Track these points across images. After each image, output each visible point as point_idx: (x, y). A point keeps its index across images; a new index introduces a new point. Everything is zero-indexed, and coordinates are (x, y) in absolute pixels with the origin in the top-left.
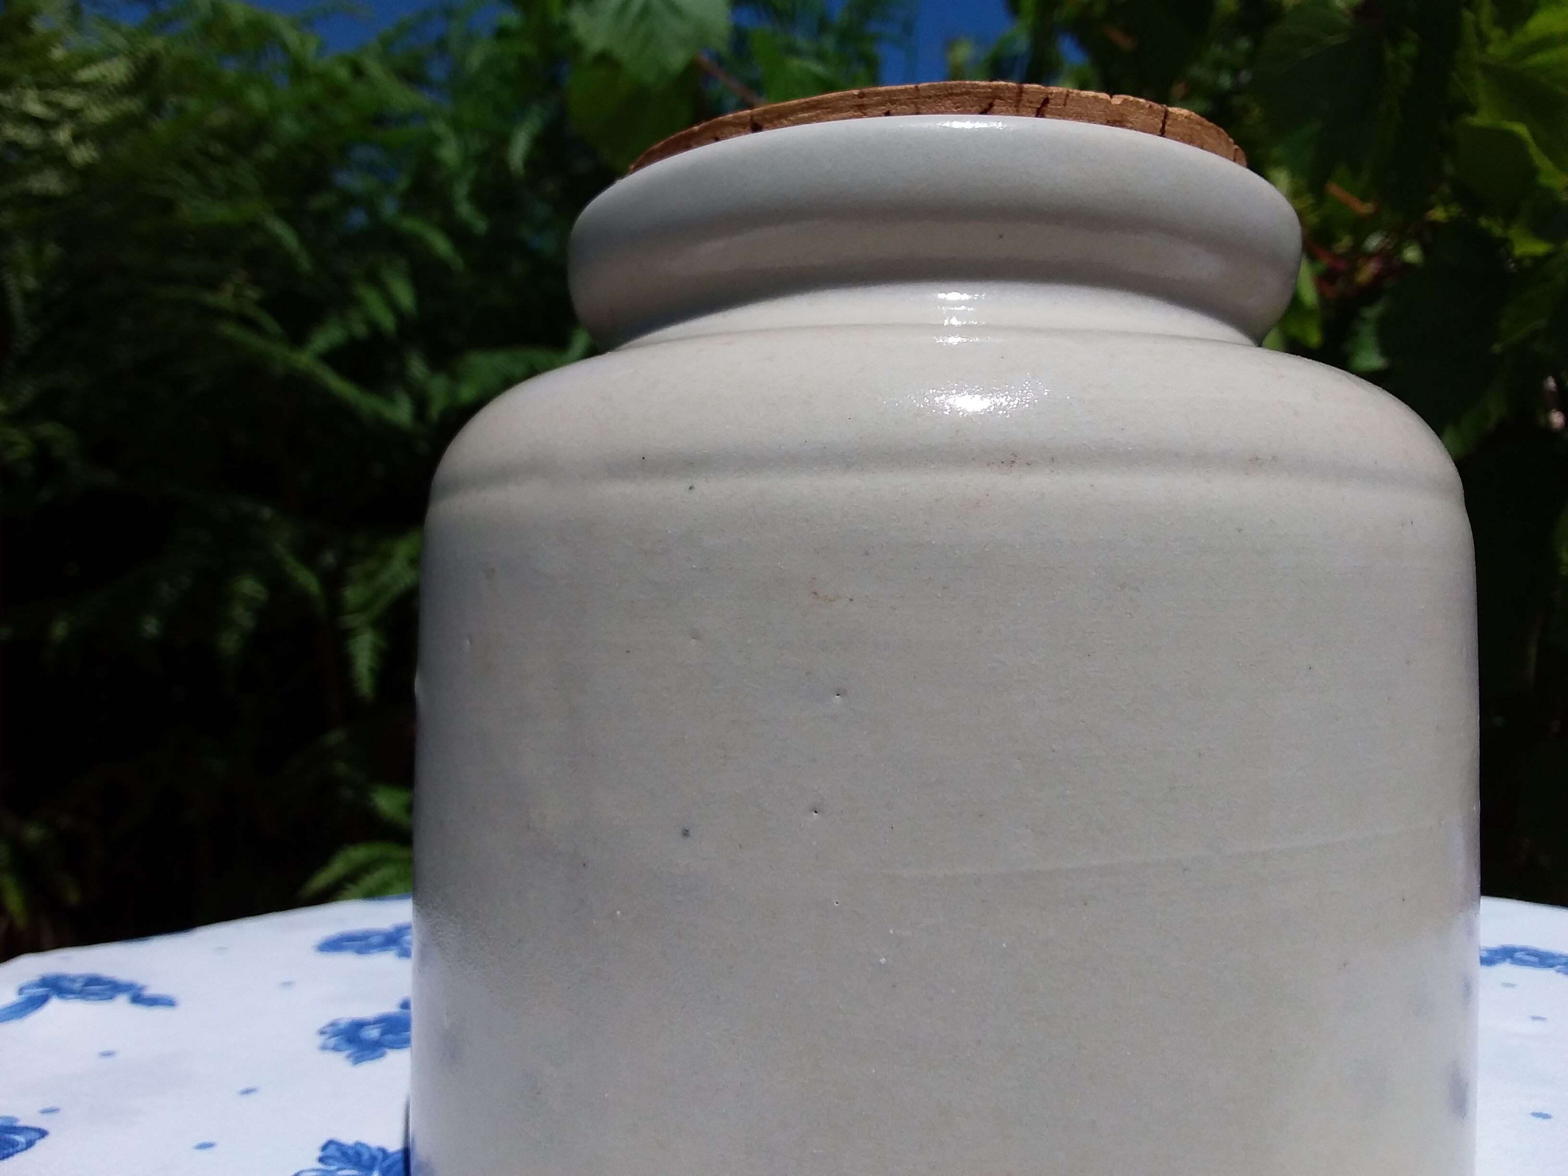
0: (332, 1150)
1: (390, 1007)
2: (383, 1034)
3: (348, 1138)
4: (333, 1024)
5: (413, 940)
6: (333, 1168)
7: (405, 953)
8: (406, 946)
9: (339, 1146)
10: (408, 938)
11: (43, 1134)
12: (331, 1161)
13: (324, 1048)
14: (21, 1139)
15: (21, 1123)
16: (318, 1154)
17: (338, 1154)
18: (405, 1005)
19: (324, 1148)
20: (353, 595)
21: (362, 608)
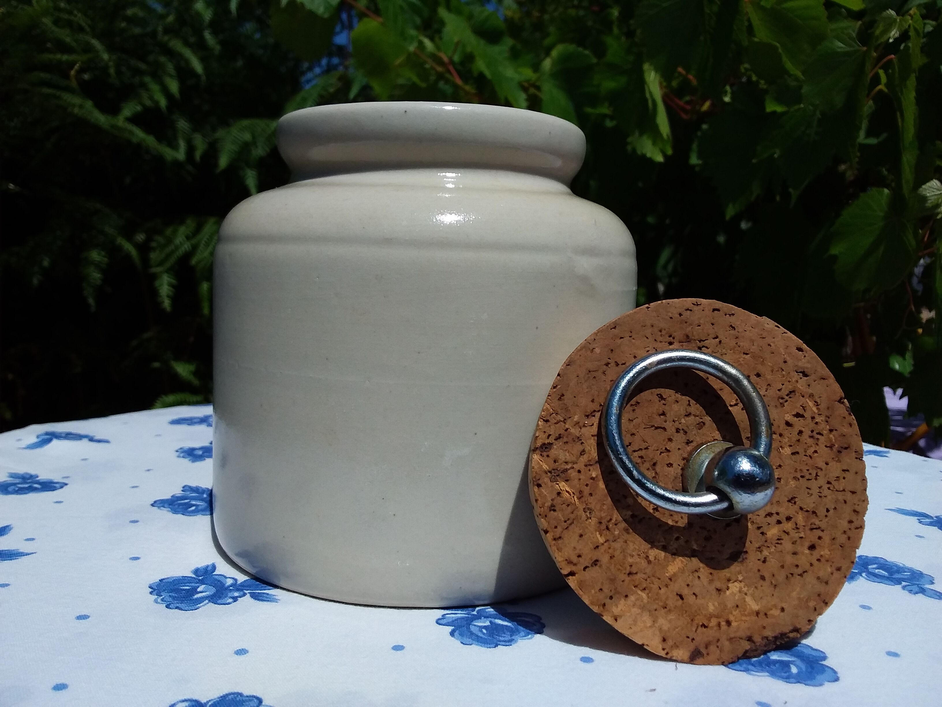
0: (187, 488)
1: (206, 444)
2: (203, 453)
3: (193, 484)
4: (181, 449)
5: (213, 420)
6: (188, 493)
7: (210, 425)
8: (210, 422)
9: (190, 487)
10: (211, 420)
11: (66, 484)
12: (187, 491)
13: (179, 457)
14: (57, 485)
15: (56, 481)
16: (182, 489)
17: (188, 489)
18: (211, 443)
19: (183, 487)
20: (154, 256)
21: (161, 263)
